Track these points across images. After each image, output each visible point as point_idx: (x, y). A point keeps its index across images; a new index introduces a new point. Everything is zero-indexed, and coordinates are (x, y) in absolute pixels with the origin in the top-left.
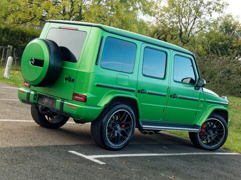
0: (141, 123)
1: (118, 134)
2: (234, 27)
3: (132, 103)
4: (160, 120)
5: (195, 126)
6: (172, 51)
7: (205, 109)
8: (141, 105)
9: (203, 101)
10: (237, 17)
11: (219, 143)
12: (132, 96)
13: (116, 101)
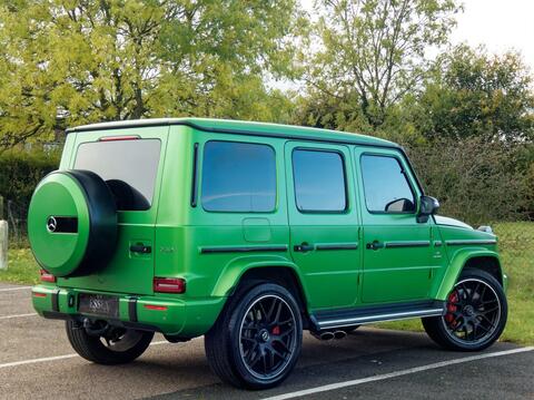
0: (312, 317)
1: (266, 350)
2: (478, 71)
3: (287, 277)
4: (354, 304)
5: (432, 304)
6: (352, 147)
7: (448, 261)
8: (306, 277)
9: (440, 245)
10: (481, 47)
11: (493, 330)
12: (282, 260)
13: (251, 278)
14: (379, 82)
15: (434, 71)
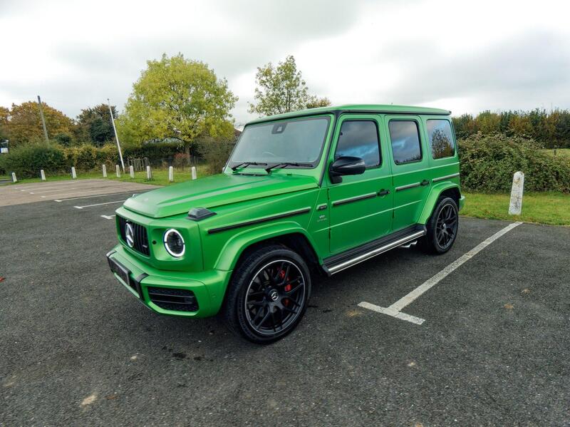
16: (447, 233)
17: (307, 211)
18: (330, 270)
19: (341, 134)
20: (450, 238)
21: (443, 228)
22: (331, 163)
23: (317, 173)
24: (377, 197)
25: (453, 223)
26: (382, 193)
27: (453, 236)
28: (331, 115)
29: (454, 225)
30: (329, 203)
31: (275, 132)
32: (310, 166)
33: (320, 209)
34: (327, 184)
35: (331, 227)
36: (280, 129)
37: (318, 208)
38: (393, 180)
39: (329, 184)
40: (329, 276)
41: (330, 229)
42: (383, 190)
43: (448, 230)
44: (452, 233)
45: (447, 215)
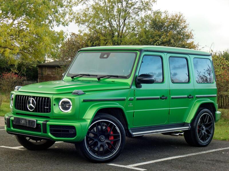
14: (120, 27)
15: (144, 22)
16: (206, 133)
17: (124, 100)
18: (133, 134)
19: (142, 62)
20: (208, 136)
21: (203, 129)
22: (136, 77)
23: (129, 81)
24: (160, 100)
25: (210, 126)
26: (163, 98)
27: (211, 135)
28: (138, 52)
29: (211, 127)
30: (135, 98)
31: (102, 57)
32: (125, 78)
33: (130, 100)
34: (134, 87)
35: (135, 111)
36: (105, 56)
37: (129, 99)
38: (170, 91)
39: (135, 88)
40: (132, 136)
41: (134, 112)
42: (163, 96)
43: (207, 131)
44: (210, 133)
45: (205, 120)
